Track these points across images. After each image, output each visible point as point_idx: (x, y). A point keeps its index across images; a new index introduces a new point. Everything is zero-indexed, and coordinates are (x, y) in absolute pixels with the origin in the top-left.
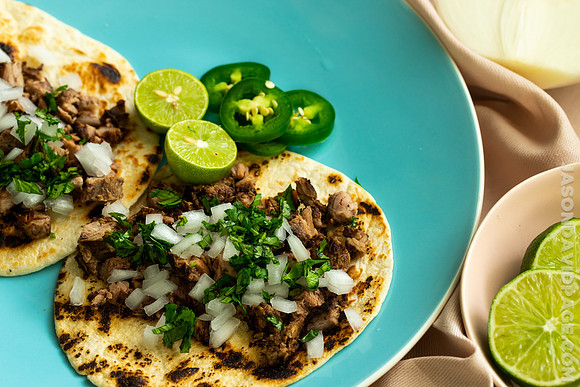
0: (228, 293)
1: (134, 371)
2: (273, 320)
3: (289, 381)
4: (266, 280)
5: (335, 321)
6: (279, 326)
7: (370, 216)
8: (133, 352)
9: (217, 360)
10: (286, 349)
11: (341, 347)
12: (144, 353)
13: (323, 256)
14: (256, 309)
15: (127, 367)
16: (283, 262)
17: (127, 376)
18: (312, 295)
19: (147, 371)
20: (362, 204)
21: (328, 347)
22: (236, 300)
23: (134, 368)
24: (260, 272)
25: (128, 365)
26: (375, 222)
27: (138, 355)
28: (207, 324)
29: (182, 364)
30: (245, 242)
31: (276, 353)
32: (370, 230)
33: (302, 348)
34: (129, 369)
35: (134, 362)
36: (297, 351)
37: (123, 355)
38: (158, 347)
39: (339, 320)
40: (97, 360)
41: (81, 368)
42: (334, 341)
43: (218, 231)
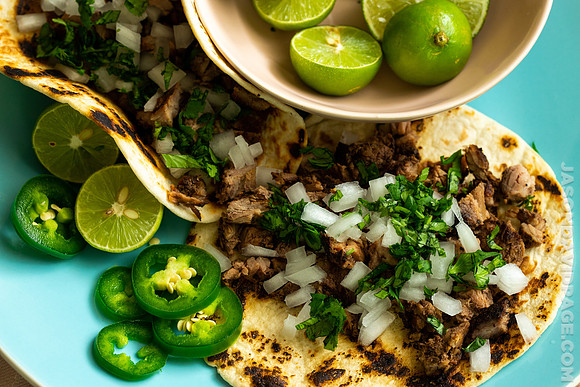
0: (384, 286)
1: (271, 368)
2: (434, 322)
4: (428, 275)
5: (503, 326)
6: (440, 329)
7: (548, 194)
8: (270, 343)
9: (365, 361)
10: (447, 361)
11: (510, 361)
12: (283, 345)
13: (494, 246)
14: (415, 306)
15: (264, 362)
16: (449, 253)
17: (264, 374)
18: (479, 294)
19: (287, 369)
20: (539, 178)
21: (496, 359)
22: (393, 295)
23: (271, 364)
24: (423, 264)
25: (265, 359)
26: (554, 204)
27: (276, 347)
28: (357, 318)
29: (326, 362)
30: (408, 227)
31: (435, 365)
32: (548, 212)
33: (465, 358)
34: (266, 365)
35: (271, 355)
36: (459, 362)
37: (258, 345)
38: (298, 338)
39: (509, 326)
40: (230, 351)
41: (211, 359)
42: (503, 352)
43: (378, 211)
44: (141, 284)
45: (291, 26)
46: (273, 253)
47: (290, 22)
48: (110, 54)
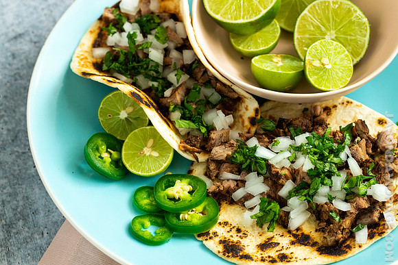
0: (304, 194)
1: (235, 241)
2: (334, 215)
3: (341, 258)
4: (330, 187)
5: (377, 220)
6: (337, 219)
8: (235, 228)
9: (292, 239)
10: (341, 236)
11: (379, 238)
12: (243, 229)
13: (371, 174)
14: (322, 206)
15: (231, 238)
16: (343, 175)
17: (231, 244)
18: (361, 199)
19: (244, 242)
21: (371, 236)
22: (309, 199)
23: (235, 239)
24: (327, 181)
25: (232, 236)
27: (239, 230)
28: (288, 213)
29: (269, 239)
30: (318, 160)
31: (334, 238)
33: (352, 236)
35: (236, 235)
36: (349, 237)
37: (228, 229)
38: (252, 226)
39: (379, 219)
40: (211, 232)
41: (199, 236)
42: (375, 233)
43: (301, 151)
44: (159, 194)
45: (252, 52)
46: (238, 177)
47: (252, 50)
48: (145, 66)
